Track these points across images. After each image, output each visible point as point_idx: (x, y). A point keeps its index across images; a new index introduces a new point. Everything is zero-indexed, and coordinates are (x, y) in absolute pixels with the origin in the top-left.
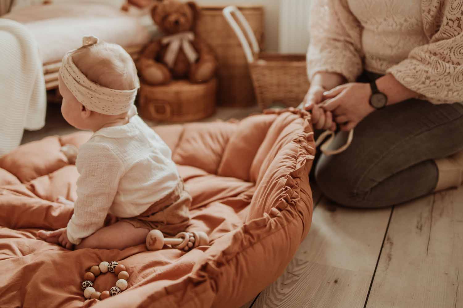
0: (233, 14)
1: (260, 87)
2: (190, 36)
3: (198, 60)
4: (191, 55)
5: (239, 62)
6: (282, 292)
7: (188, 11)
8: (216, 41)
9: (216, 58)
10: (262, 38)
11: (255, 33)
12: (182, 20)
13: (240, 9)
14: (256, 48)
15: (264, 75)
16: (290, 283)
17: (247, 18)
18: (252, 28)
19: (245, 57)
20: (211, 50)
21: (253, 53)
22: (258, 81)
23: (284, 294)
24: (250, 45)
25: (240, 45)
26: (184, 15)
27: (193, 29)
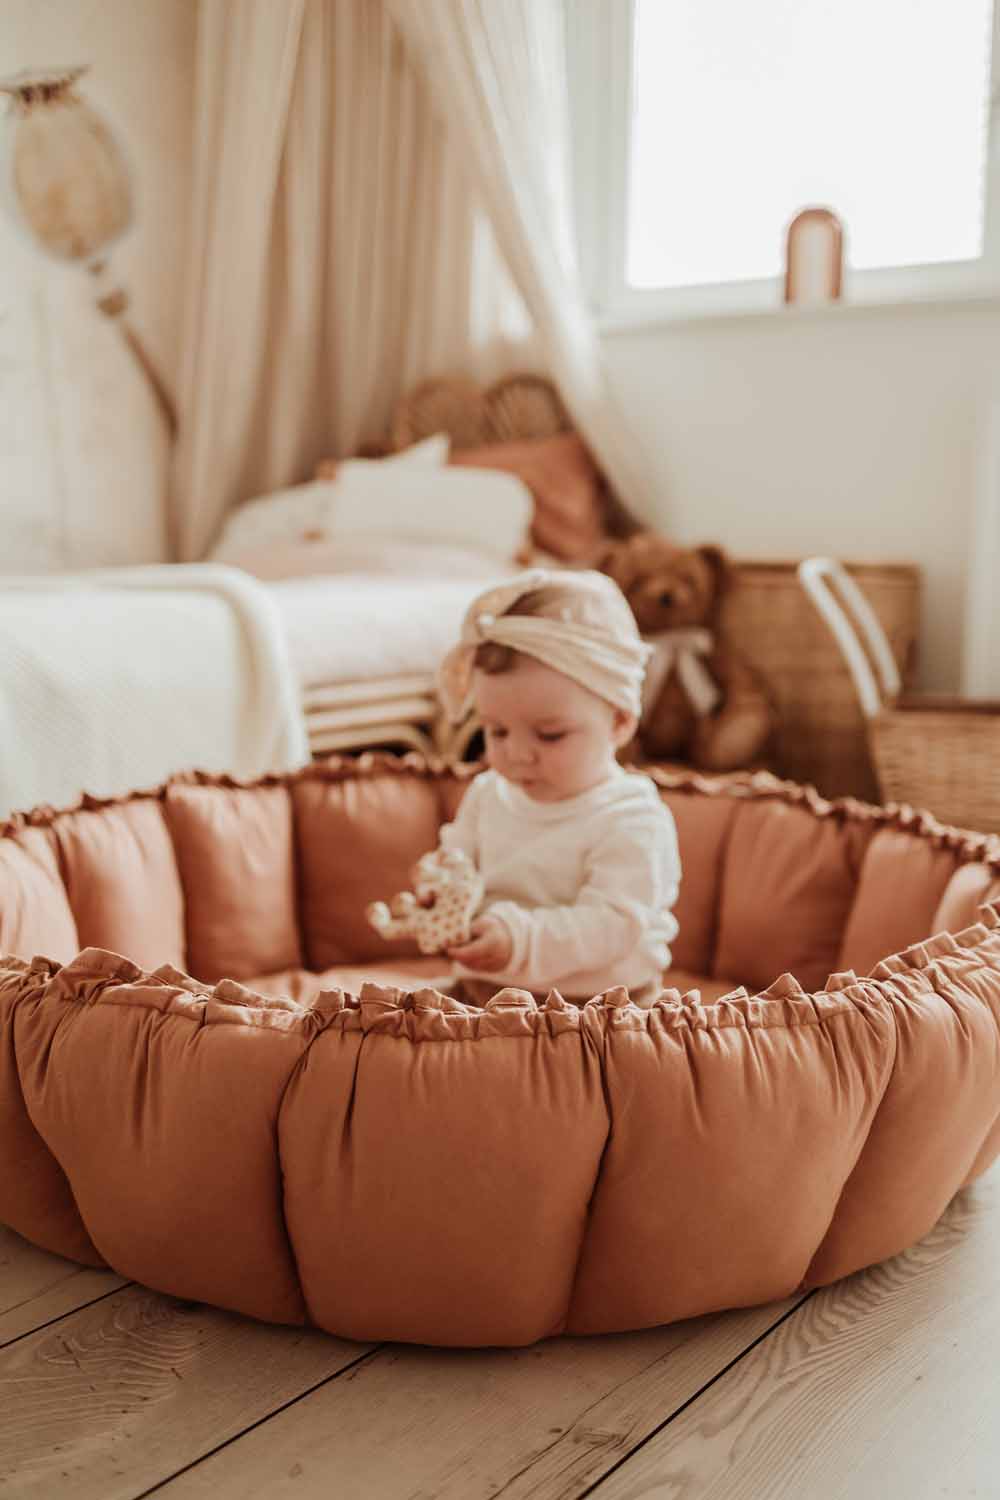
0: (828, 581)
1: (895, 784)
2: (702, 641)
3: (719, 710)
4: (700, 692)
5: (838, 719)
6: (917, 1258)
7: (700, 572)
8: (773, 658)
9: (772, 704)
10: (910, 656)
11: (893, 639)
12: (682, 594)
13: (852, 569)
14: (892, 681)
15: (909, 752)
16: (938, 1245)
17: (868, 594)
18: (884, 625)
19: (856, 705)
20: (759, 681)
21: (882, 694)
22: (891, 767)
23: (922, 1265)
24: (876, 671)
25: (845, 672)
26: (688, 580)
27: (710, 619)
